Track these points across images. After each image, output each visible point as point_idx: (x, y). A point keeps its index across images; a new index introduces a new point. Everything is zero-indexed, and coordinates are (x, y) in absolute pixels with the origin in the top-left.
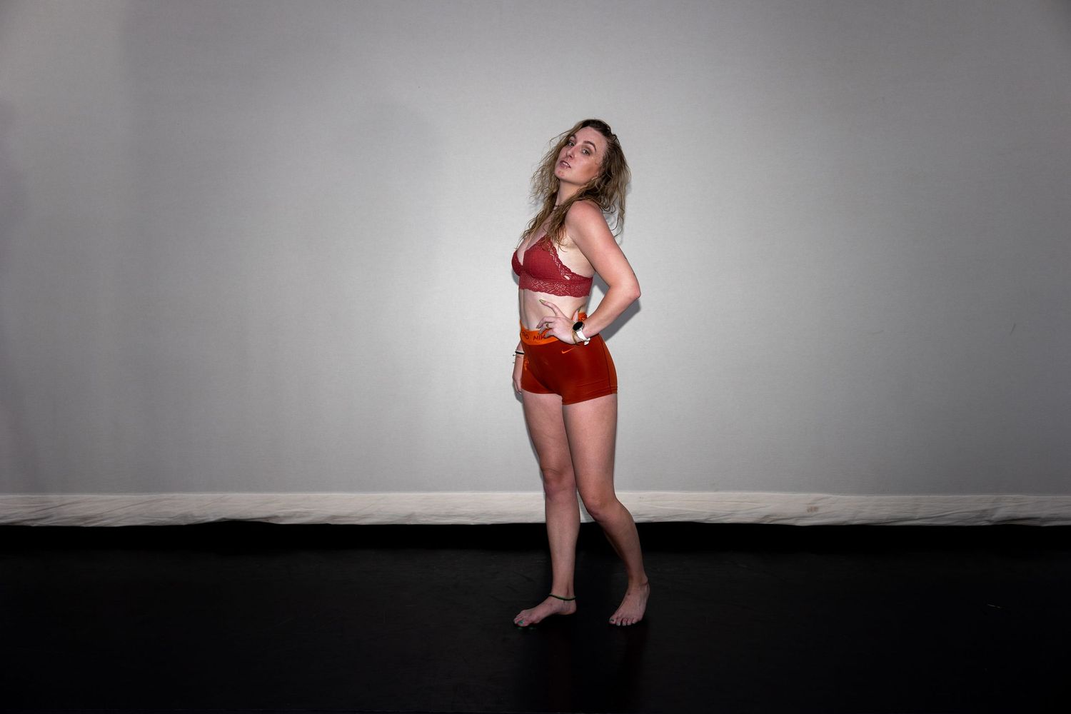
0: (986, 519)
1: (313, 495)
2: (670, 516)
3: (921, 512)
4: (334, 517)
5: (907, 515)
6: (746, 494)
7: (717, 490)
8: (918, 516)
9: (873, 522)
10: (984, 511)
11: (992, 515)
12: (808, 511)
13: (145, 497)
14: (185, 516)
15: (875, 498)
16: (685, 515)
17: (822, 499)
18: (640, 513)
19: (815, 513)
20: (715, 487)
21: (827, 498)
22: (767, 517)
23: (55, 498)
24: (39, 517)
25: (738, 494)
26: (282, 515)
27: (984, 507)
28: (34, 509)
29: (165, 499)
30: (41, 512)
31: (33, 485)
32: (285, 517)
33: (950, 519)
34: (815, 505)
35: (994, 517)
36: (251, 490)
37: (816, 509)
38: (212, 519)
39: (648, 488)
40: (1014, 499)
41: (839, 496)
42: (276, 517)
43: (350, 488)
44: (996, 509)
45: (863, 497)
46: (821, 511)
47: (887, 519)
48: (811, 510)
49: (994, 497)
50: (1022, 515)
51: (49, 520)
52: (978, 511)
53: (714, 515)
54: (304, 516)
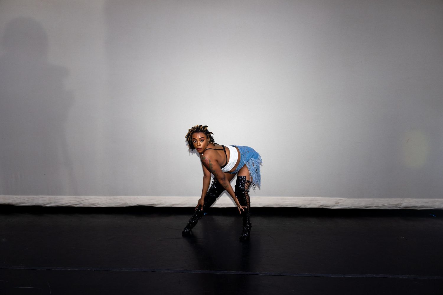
0: (398, 207)
1: (167, 197)
2: (288, 205)
3: (375, 205)
4: (174, 205)
5: (371, 205)
6: (314, 198)
7: (304, 196)
8: (374, 206)
9: (358, 208)
10: (398, 204)
11: (401, 206)
12: (336, 204)
13: (112, 197)
14: (125, 204)
15: (359, 199)
16: (293, 205)
17: (341, 199)
18: (278, 204)
19: (338, 204)
20: (303, 195)
21: (343, 199)
22: (321, 206)
23: (83, 197)
24: (78, 203)
25: (311, 198)
26: (157, 204)
27: (398, 203)
28: (76, 201)
29: (119, 198)
30: (78, 202)
31: (76, 194)
32: (158, 204)
33: (386, 207)
34: (338, 202)
35: (402, 206)
36: (147, 195)
37: (338, 203)
38: (134, 205)
39: (280, 196)
40: (408, 200)
41: (346, 199)
42: (155, 204)
43: (179, 195)
44: (401, 203)
45: (355, 199)
46: (340, 204)
47: (363, 207)
48: (336, 203)
49: (401, 199)
50: (411, 206)
51: (80, 205)
52: (395, 204)
53: (303, 205)
54: (163, 204)
